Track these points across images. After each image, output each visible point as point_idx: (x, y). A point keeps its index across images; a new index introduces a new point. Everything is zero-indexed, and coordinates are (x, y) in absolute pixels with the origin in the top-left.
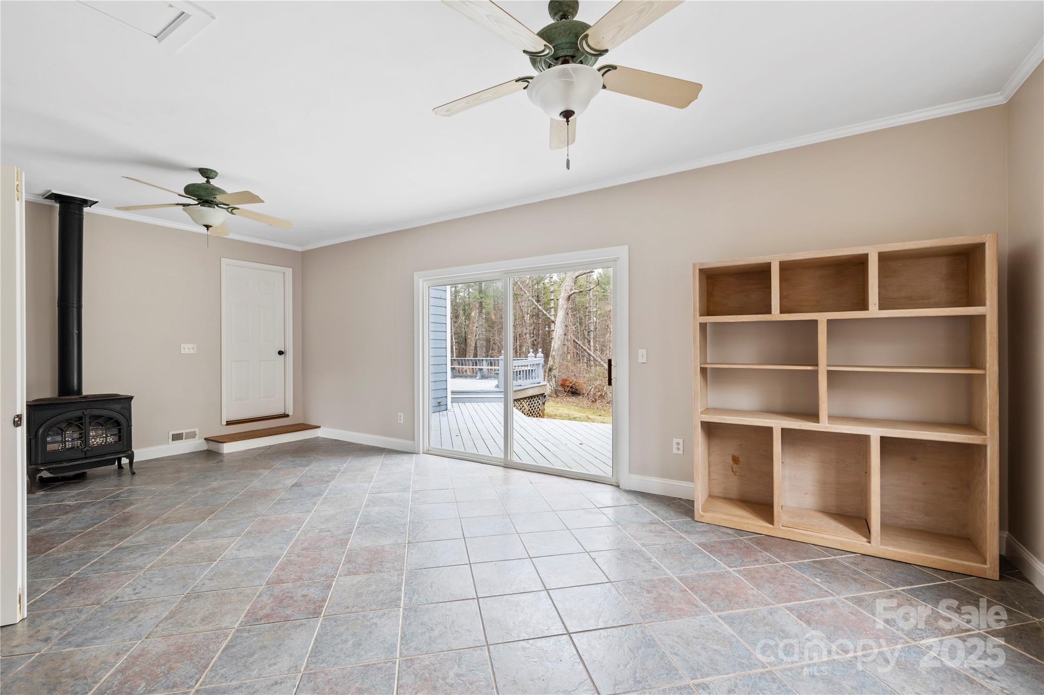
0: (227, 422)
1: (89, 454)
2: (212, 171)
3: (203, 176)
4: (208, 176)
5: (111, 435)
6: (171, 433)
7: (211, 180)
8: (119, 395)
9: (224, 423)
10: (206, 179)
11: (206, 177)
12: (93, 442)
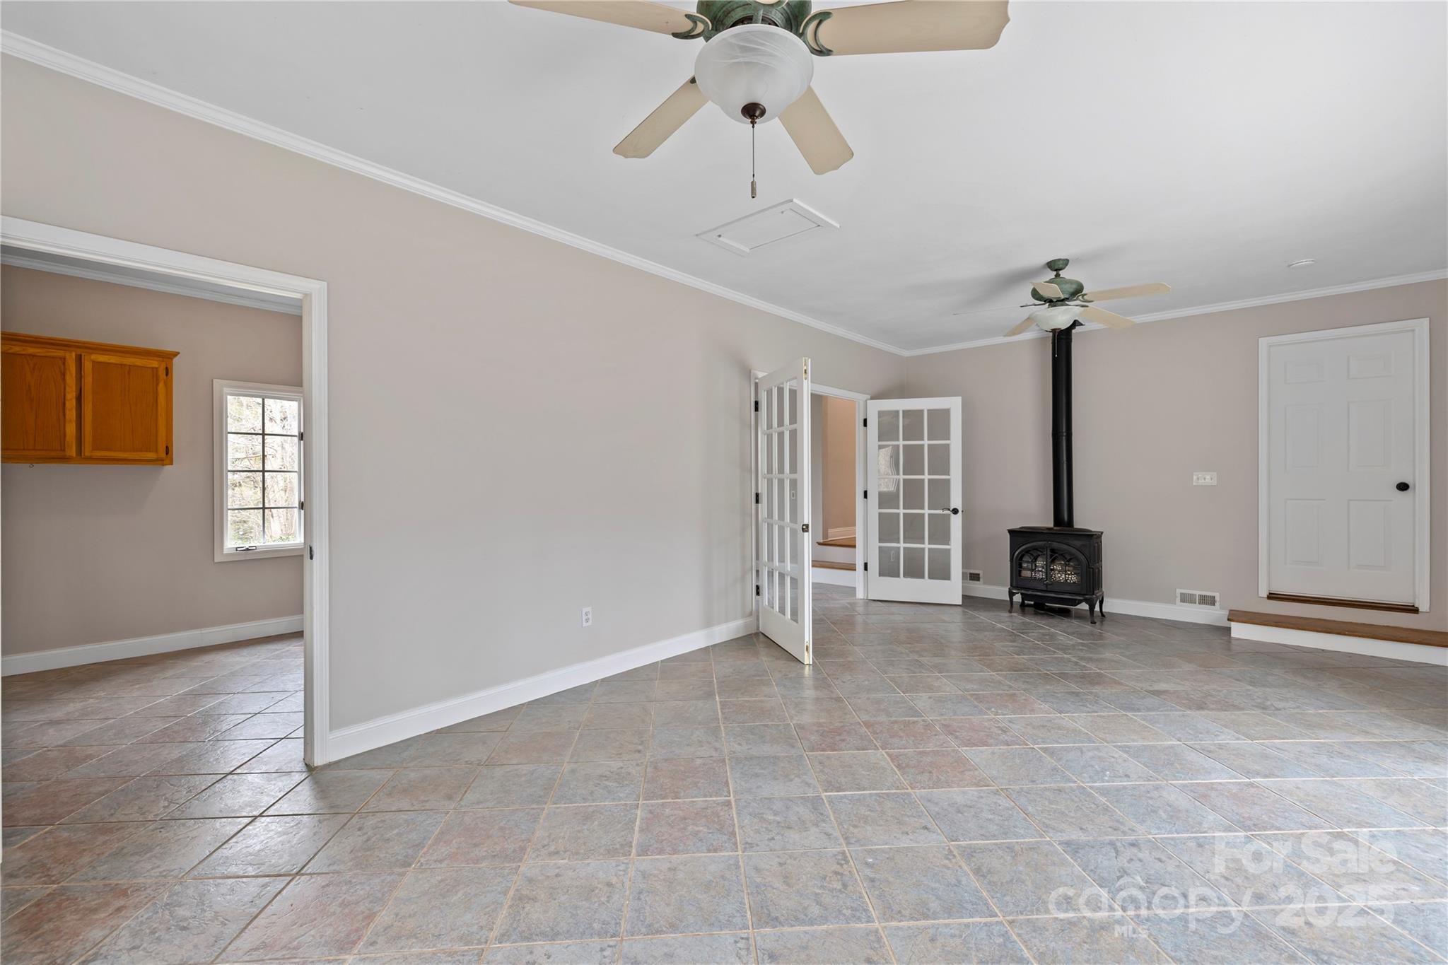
0: (1270, 594)
1: (1050, 588)
2: (1055, 261)
3: (1052, 270)
4: (1056, 268)
5: (1075, 574)
6: (1179, 591)
7: (1061, 272)
8: (1091, 531)
9: (1264, 594)
10: (1055, 273)
11: (1056, 270)
12: (1059, 577)
